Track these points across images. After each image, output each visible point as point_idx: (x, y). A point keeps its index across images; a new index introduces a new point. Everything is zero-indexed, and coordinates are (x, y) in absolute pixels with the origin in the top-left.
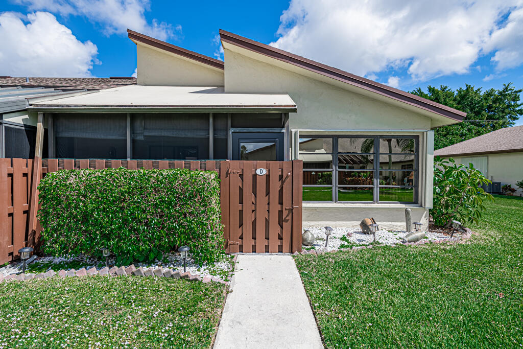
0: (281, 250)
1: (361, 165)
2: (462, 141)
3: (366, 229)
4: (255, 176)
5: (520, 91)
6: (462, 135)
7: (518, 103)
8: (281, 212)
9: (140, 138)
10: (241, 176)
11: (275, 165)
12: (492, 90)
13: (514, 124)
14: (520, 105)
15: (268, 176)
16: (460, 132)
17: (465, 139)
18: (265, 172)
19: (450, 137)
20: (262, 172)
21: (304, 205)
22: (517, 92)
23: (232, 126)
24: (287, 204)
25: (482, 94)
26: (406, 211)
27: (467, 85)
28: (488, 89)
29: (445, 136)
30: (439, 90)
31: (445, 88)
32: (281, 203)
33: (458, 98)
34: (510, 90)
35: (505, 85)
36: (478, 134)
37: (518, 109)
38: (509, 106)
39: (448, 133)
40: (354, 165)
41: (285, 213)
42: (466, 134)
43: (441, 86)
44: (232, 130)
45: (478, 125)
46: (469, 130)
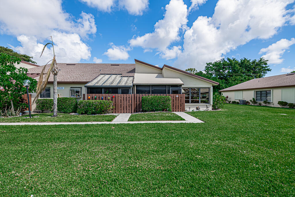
0: (181, 111)
1: (197, 94)
2: (242, 83)
3: (197, 109)
4: (176, 97)
5: (267, 61)
6: (241, 81)
7: (267, 66)
8: (181, 104)
9: (153, 90)
10: (173, 97)
11: (180, 95)
12: (255, 60)
13: (265, 75)
14: (267, 67)
15: (178, 97)
16: (241, 79)
17: (243, 82)
18: (178, 96)
19: (236, 81)
20: (177, 96)
21: (185, 104)
22: (266, 61)
23: (171, 87)
24: (182, 102)
25: (251, 61)
26: (207, 105)
27: (244, 58)
28: (254, 59)
29: (234, 81)
30: (232, 60)
31: (234, 59)
32: (181, 102)
33: (240, 64)
34: (262, 60)
35: (260, 58)
36: (249, 80)
37: (266, 68)
38: (263, 67)
39: (236, 80)
40: (194, 94)
41: (182, 104)
42: (243, 80)
43: (233, 58)
44: (171, 88)
45: (249, 76)
46: (245, 78)
